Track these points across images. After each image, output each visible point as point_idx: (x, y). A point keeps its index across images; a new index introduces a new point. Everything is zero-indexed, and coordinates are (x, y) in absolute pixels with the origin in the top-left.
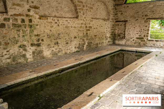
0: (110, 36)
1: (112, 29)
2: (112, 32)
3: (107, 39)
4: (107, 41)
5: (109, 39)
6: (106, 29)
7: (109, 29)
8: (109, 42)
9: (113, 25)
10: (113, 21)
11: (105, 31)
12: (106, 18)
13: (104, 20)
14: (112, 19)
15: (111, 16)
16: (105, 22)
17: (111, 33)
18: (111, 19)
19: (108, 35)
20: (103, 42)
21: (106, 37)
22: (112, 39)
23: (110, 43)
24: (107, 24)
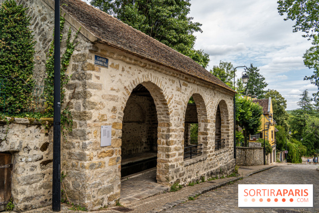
0: (146, 141)
1: (149, 133)
2: (149, 136)
3: (142, 145)
4: (143, 147)
5: (145, 145)
6: (141, 133)
7: (145, 133)
8: (145, 148)
9: (150, 128)
10: (150, 124)
11: (140, 136)
12: (141, 120)
13: (138, 122)
14: (149, 121)
15: (147, 117)
16: (140, 125)
17: (147, 137)
18: (147, 121)
19: (144, 140)
20: (138, 149)
21: (141, 142)
22: (148, 145)
23: (147, 150)
24: (142, 127)
